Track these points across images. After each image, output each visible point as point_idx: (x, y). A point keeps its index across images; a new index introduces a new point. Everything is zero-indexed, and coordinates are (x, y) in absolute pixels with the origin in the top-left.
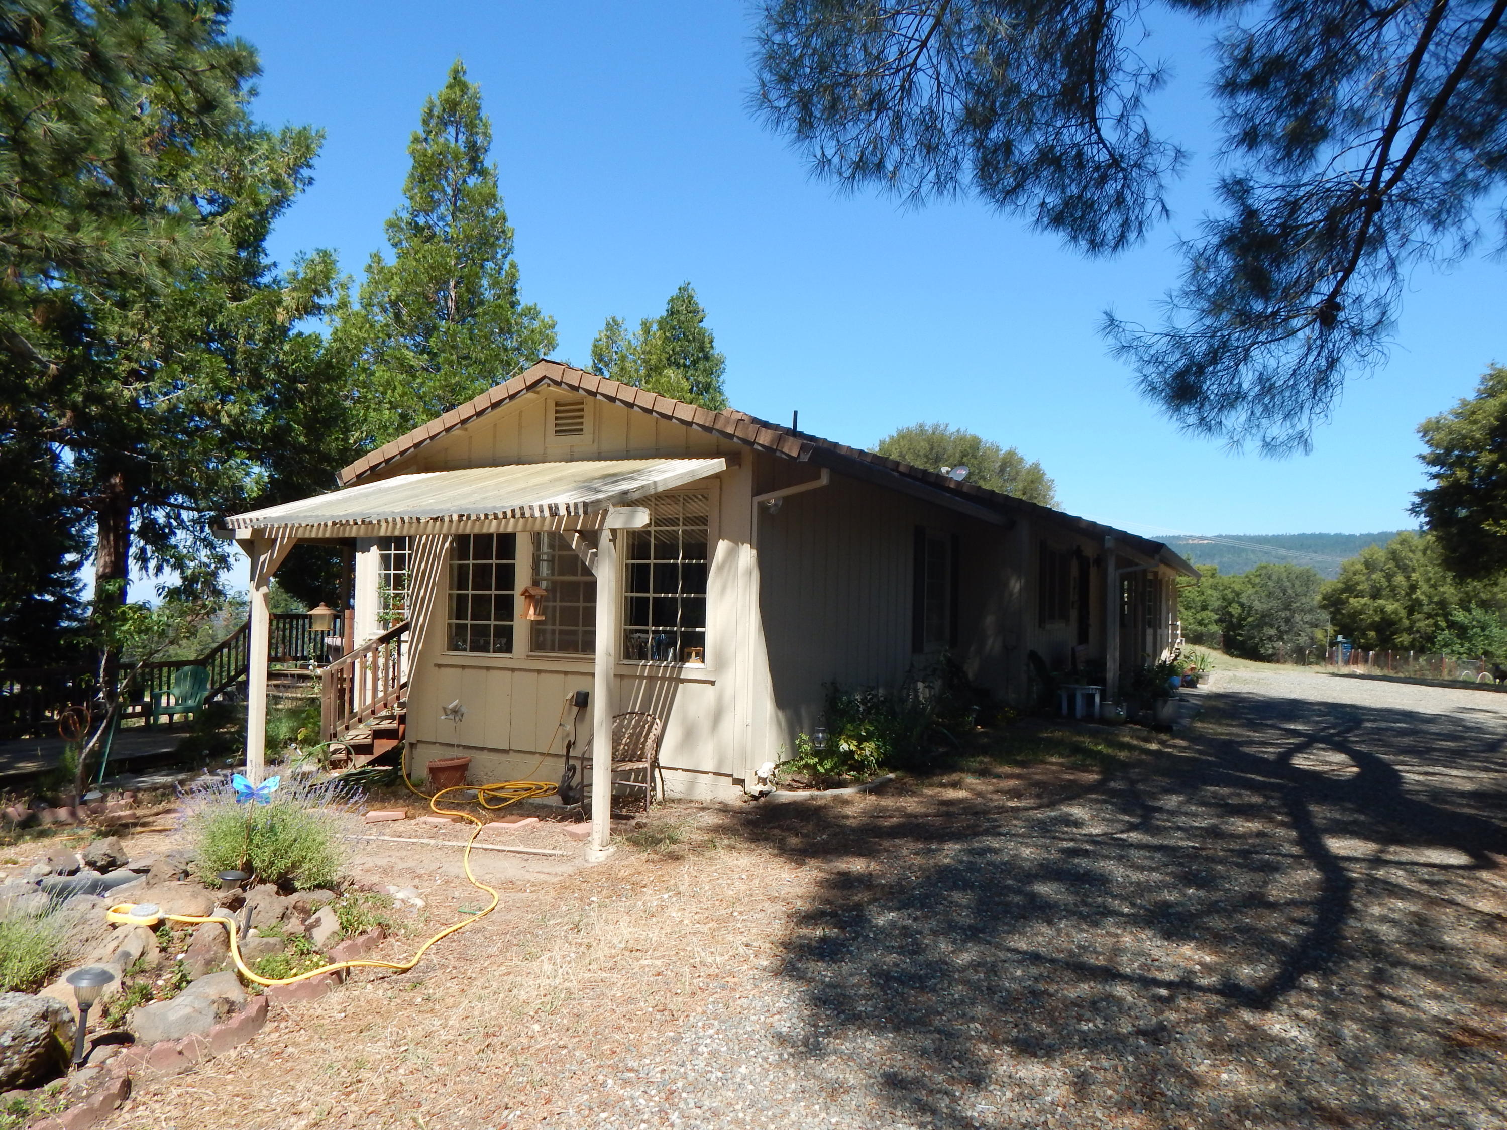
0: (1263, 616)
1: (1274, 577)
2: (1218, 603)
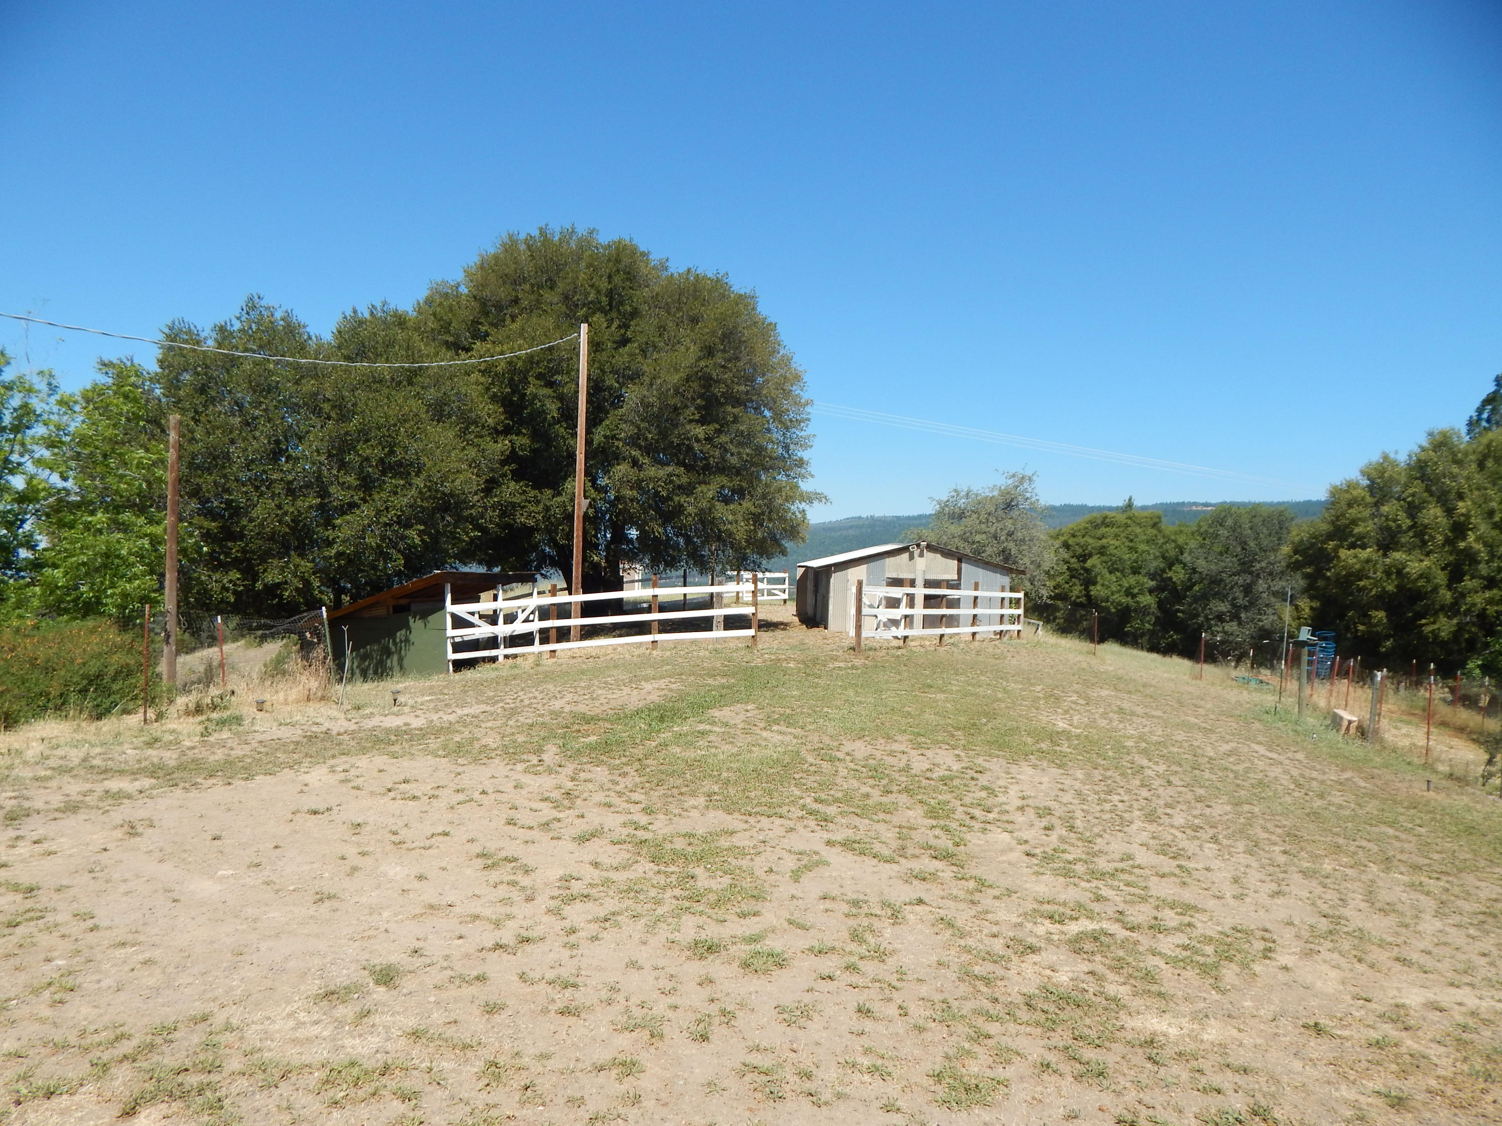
0: (1212, 583)
1: (1229, 522)
2: (1155, 564)
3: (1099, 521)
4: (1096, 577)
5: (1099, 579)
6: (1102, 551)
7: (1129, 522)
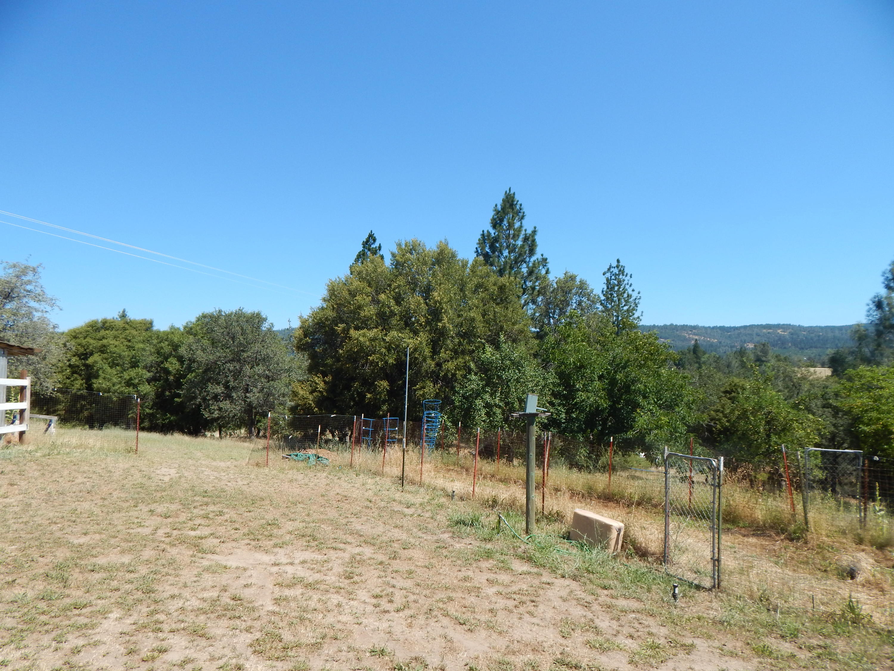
0: (205, 371)
2: (151, 358)
3: (100, 325)
4: (98, 371)
5: (100, 372)
6: (103, 350)
7: (127, 326)
